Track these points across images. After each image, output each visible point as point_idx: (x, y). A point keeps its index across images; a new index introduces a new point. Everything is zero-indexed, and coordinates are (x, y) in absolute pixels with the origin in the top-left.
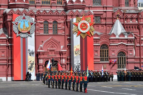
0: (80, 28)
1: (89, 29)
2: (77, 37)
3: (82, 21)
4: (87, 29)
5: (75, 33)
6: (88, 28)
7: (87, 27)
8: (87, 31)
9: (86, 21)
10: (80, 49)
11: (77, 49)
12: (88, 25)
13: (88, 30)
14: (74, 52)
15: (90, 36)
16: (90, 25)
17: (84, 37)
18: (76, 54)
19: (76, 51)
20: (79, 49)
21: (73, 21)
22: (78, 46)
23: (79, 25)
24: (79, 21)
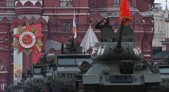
0: (22, 42)
1: (35, 43)
2: (18, 54)
3: (25, 32)
4: (31, 43)
5: (15, 48)
6: (33, 42)
8: (31, 46)
9: (30, 33)
10: (22, 71)
11: (18, 70)
14: (14, 75)
15: (37, 53)
17: (28, 54)
18: (17, 77)
19: (17, 73)
21: (13, 33)
22: (19, 66)
23: (21, 38)
24: (22, 33)
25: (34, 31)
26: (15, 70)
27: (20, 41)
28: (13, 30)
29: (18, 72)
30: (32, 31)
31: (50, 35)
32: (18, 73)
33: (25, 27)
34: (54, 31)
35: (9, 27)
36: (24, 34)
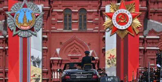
0: (116, 22)
1: (131, 23)
2: (111, 36)
3: (119, 10)
4: (127, 23)
5: (108, 29)
6: (129, 22)
7: (127, 20)
8: (127, 27)
9: (125, 10)
10: (115, 57)
11: (111, 55)
12: (130, 16)
13: (129, 25)
14: (106, 61)
15: (133, 35)
16: (134, 18)
17: (122, 37)
18: (109, 64)
19: (109, 59)
20: (113, 56)
21: (104, 11)
22: (112, 51)
23: (114, 17)
24: (115, 11)
25: (130, 8)
26: (107, 56)
27: (113, 21)
28: (105, 7)
29: (111, 58)
30: (127, 9)
31: (150, 14)
32: (111, 60)
33: (119, 4)
34: (154, 8)
35: (100, 3)
36: (118, 12)
